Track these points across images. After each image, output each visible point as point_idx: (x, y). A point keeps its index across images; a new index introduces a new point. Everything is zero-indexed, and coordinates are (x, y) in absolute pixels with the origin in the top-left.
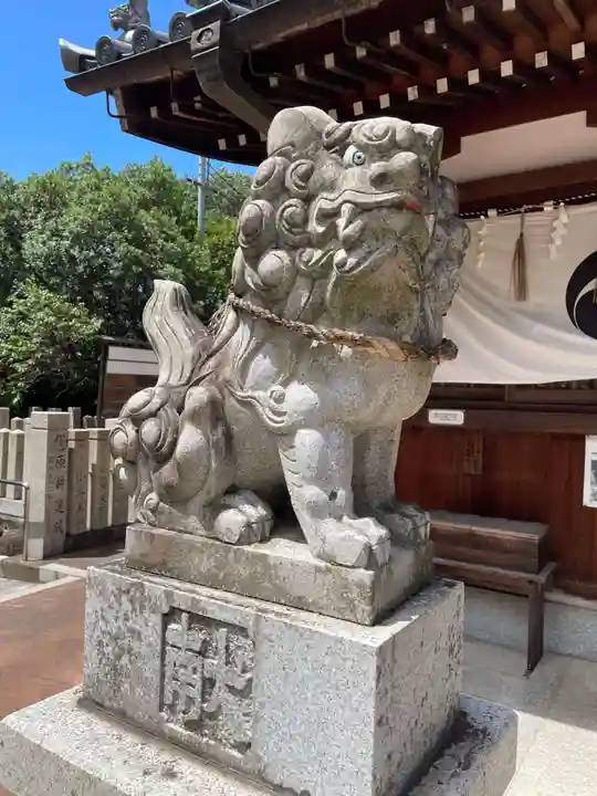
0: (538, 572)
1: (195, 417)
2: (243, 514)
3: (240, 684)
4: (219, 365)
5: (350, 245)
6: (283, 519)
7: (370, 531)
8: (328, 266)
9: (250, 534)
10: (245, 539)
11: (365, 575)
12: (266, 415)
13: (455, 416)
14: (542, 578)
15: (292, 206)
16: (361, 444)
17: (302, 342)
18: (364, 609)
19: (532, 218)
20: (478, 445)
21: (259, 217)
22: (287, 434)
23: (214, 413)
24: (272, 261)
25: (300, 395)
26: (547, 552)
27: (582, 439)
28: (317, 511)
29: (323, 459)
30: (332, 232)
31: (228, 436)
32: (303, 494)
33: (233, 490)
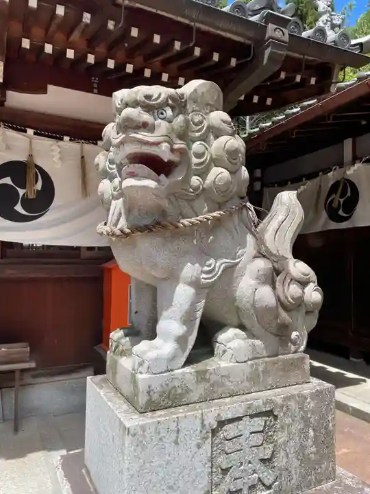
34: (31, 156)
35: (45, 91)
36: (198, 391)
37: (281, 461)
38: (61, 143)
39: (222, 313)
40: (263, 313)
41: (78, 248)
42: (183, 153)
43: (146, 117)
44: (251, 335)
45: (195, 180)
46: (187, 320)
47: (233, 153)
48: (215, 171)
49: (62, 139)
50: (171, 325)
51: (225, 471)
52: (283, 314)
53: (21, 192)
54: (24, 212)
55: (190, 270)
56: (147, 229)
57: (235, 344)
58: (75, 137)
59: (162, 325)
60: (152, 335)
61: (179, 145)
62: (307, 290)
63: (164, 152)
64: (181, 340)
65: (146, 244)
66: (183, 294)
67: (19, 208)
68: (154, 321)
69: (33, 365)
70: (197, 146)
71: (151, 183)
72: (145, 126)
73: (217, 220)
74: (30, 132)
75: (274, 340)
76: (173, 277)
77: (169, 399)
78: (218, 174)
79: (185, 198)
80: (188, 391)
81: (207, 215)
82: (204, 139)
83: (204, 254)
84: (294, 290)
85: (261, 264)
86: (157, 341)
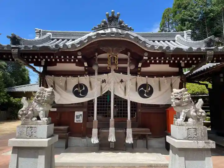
0: (67, 133)
1: (31, 111)
2: (35, 119)
3: (35, 131)
4: (33, 106)
5: (46, 98)
6: (39, 118)
7: (46, 118)
8: (44, 99)
9: (35, 120)
10: (35, 121)
11: (46, 121)
12: (38, 110)
13: (55, 110)
14: (68, 134)
15: (41, 94)
16: (46, 112)
17: (42, 105)
18: (46, 124)
19: (68, 78)
20: (59, 114)
21: (38, 95)
22: (40, 112)
23: (32, 110)
24: (39, 98)
25: (41, 108)
26: (69, 130)
27: (74, 112)
28: (42, 117)
29: (43, 114)
30: (45, 97)
31: (34, 112)
32: (41, 116)
33: (34, 117)
34: (147, 82)
35: (150, 66)
36: (185, 125)
37: (198, 135)
38: (154, 78)
39: (188, 116)
40: (195, 116)
41: (159, 105)
42: (182, 97)
43: (177, 95)
44: (193, 119)
45: (184, 100)
46: (184, 116)
47: (188, 97)
48: (186, 99)
49: (154, 77)
50: (181, 117)
51: (189, 134)
52: (198, 117)
53: (145, 91)
54: (146, 96)
55: (183, 110)
56: (177, 106)
57: (190, 120)
58: (157, 76)
59: (180, 117)
60: (179, 118)
61: (181, 97)
62: (202, 114)
63: (179, 98)
64: (183, 119)
65: (178, 107)
66: (183, 113)
67: (145, 95)
68: (179, 116)
69: (150, 133)
70: (184, 96)
71: (178, 101)
72: (177, 96)
73: (187, 105)
74: (147, 77)
75: (197, 121)
76: (181, 112)
77: (182, 125)
78: (187, 99)
79: (183, 102)
80: (184, 125)
81: (185, 104)
82: (184, 95)
83: (185, 109)
84: (200, 114)
85: (194, 110)
86: (180, 119)
